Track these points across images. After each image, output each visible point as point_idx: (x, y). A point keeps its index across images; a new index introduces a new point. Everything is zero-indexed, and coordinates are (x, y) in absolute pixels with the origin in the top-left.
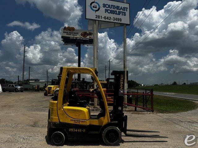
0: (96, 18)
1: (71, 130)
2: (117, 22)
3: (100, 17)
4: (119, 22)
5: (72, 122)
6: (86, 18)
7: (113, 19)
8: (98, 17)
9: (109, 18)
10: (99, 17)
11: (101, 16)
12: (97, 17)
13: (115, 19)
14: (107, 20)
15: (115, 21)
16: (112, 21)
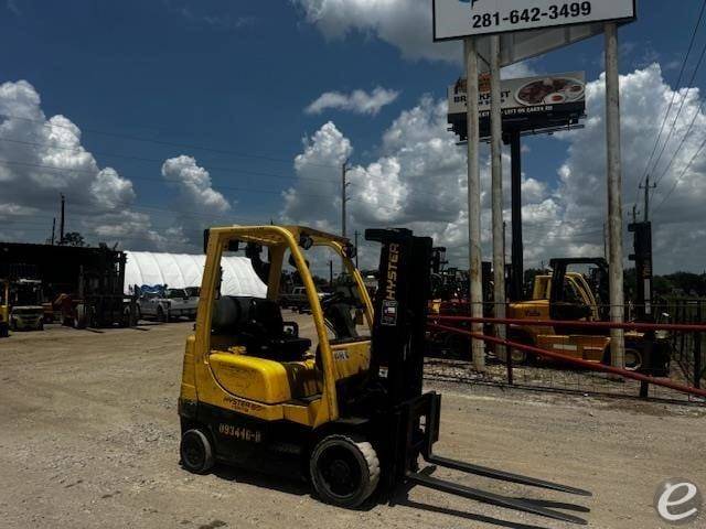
0: (475, 26)
1: (224, 429)
2: (570, 20)
3: (493, 19)
4: (581, 18)
5: (229, 406)
6: (437, 37)
7: (550, 13)
8: (484, 24)
9: (531, 15)
10: (486, 19)
11: (497, 15)
12: (480, 23)
13: (558, 11)
14: (522, 24)
15: (561, 20)
16: (544, 21)
